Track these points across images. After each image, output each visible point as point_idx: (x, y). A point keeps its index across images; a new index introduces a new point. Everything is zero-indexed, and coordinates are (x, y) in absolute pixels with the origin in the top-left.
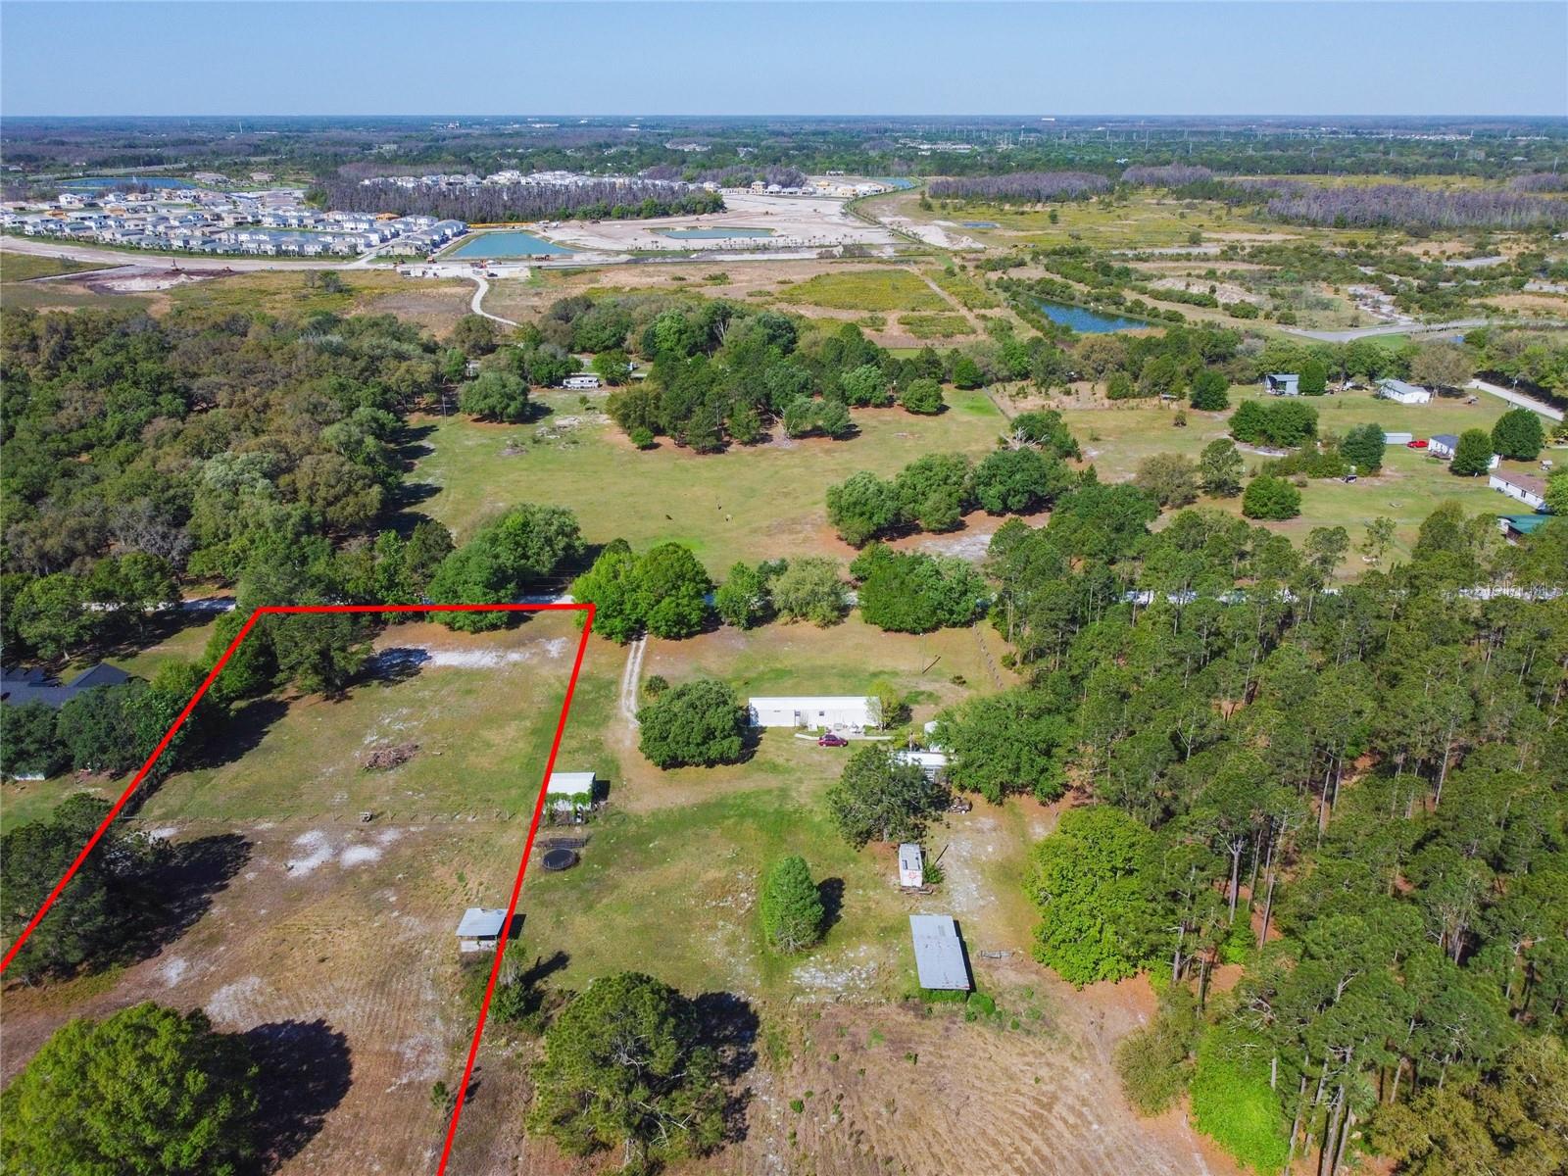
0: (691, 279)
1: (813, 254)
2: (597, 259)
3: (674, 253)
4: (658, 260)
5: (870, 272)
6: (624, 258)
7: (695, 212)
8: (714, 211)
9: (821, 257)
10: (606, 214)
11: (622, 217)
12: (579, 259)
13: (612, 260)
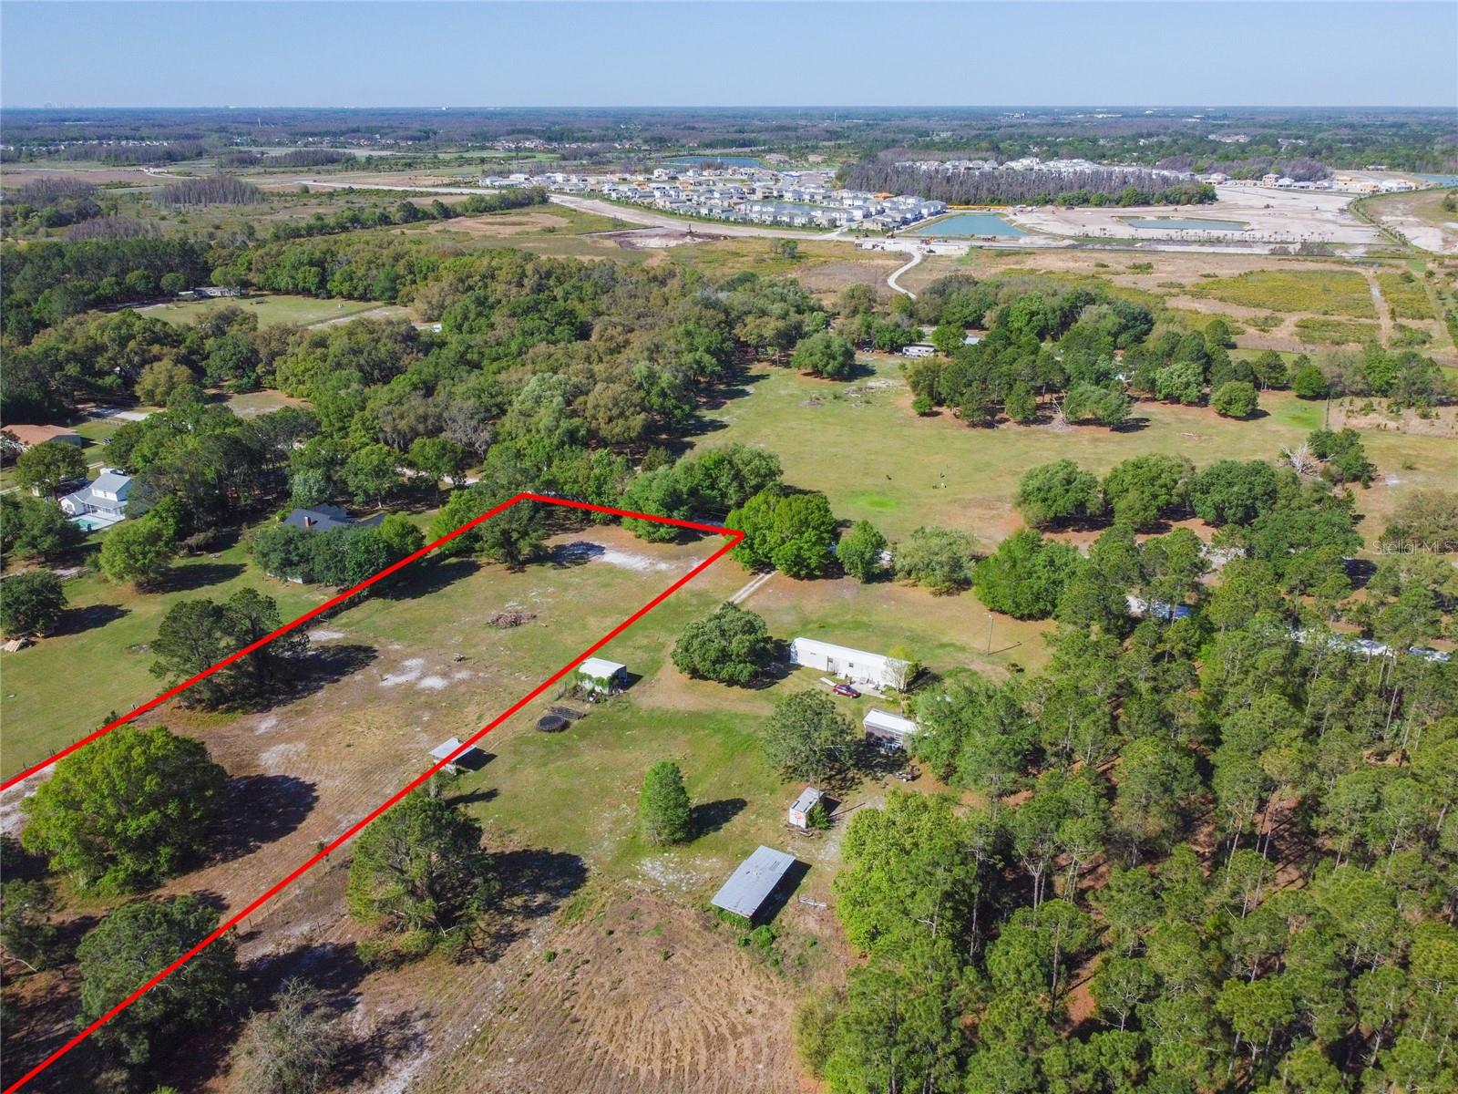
0: (1114, 267)
1: (1265, 250)
2: (1040, 241)
3: (1121, 241)
4: (1097, 246)
5: (1314, 272)
6: (1067, 242)
7: (1178, 203)
8: (1201, 202)
9: (1273, 253)
10: (1085, 201)
11: (1100, 204)
12: (1024, 241)
13: (1054, 244)
